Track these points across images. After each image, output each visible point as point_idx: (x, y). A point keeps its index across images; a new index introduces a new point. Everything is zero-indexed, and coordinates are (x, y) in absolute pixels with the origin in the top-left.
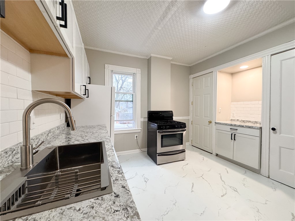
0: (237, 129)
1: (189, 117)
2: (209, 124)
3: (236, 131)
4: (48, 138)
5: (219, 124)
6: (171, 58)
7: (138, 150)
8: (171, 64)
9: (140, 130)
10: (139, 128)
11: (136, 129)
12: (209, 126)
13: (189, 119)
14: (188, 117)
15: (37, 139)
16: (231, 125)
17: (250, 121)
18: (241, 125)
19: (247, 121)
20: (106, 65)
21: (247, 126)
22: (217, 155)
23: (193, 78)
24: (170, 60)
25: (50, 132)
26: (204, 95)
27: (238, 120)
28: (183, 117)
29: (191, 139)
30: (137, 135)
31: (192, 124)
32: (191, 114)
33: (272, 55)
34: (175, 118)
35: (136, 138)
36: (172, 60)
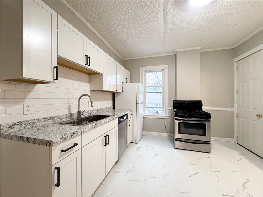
1: (234, 108)
2: (258, 119)
4: (98, 112)
6: (200, 48)
7: (167, 134)
8: (201, 53)
9: (168, 116)
10: (167, 115)
11: (165, 115)
12: (259, 122)
13: (234, 110)
14: (232, 108)
15: (91, 111)
20: (141, 68)
23: (237, 61)
24: (199, 49)
25: (99, 109)
26: (251, 81)
29: (236, 135)
30: (165, 121)
31: (237, 117)
32: (236, 105)
34: (205, 109)
35: (164, 124)
36: (201, 49)
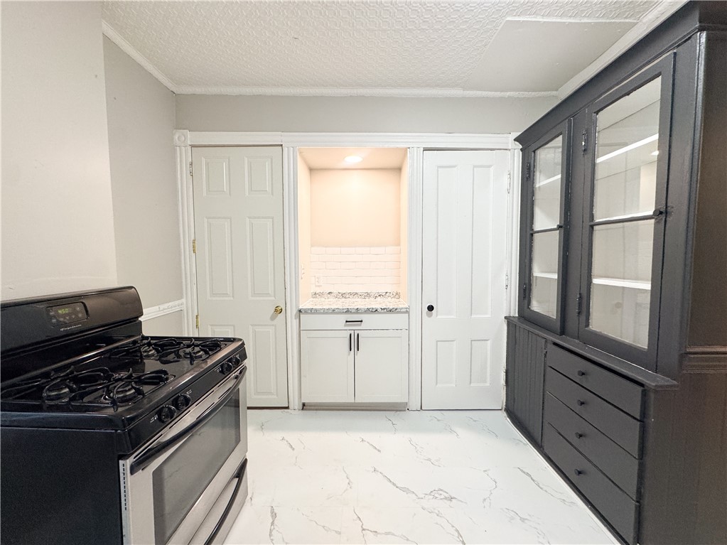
0: (362, 321)
1: (184, 300)
2: (273, 318)
3: (360, 325)
5: (314, 313)
12: (272, 323)
13: (184, 308)
14: (180, 302)
16: (348, 311)
17: (356, 294)
18: (373, 309)
19: (350, 294)
21: (384, 309)
22: (304, 406)
23: (192, 146)
27: (330, 293)
28: (162, 307)
31: (197, 327)
32: (190, 289)
33: (425, 149)
